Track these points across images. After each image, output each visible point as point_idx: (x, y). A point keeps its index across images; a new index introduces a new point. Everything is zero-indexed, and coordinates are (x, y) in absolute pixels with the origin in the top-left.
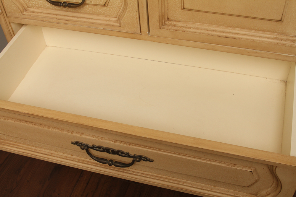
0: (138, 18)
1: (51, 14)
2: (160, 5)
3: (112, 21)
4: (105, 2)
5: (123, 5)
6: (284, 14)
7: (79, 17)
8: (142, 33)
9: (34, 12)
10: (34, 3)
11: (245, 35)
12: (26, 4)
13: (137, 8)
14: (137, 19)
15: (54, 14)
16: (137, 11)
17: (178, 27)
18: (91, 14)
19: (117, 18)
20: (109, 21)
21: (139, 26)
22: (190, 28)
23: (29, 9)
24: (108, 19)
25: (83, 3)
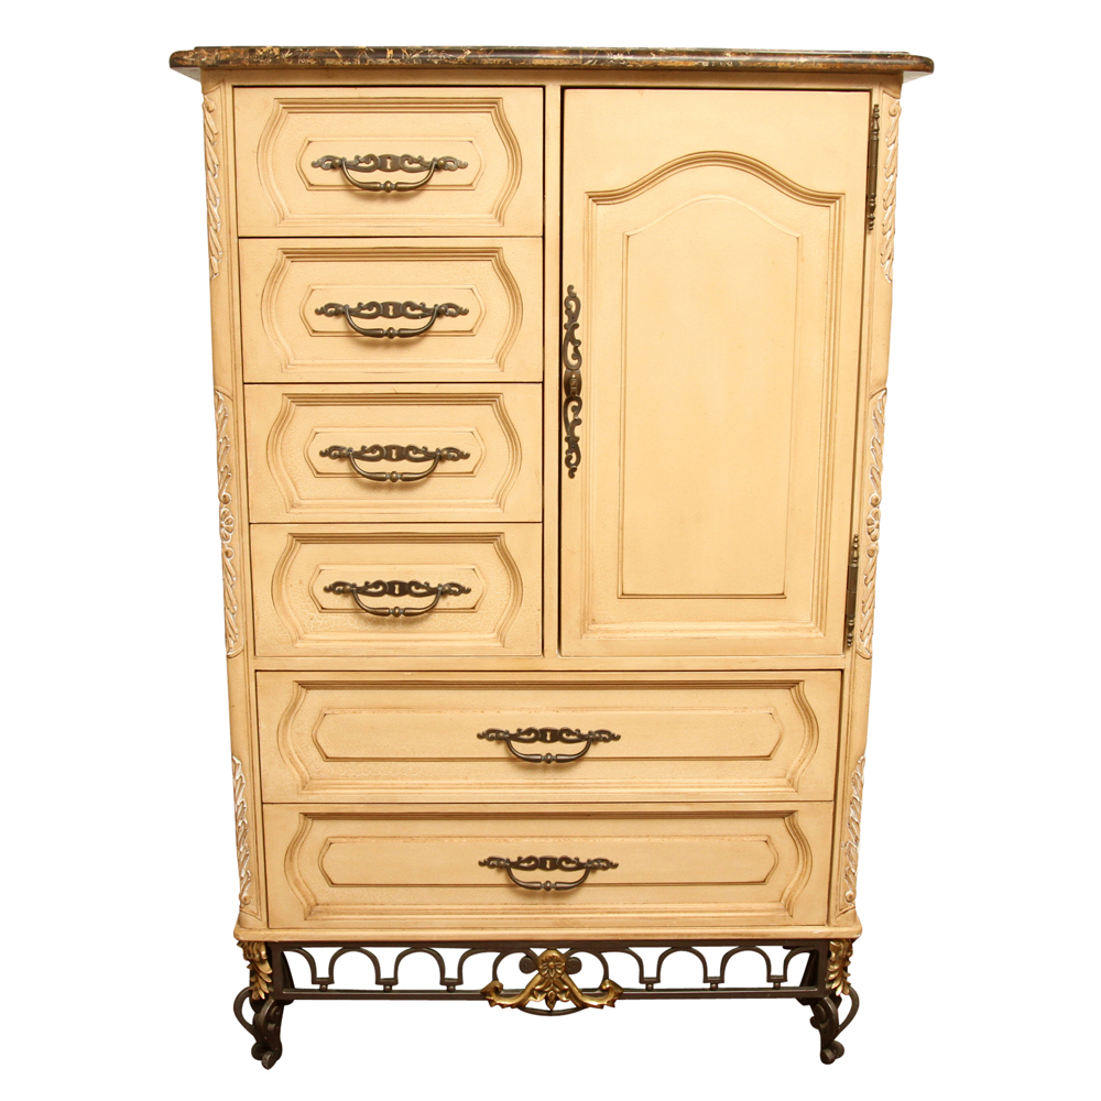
0: (540, 623)
3: (485, 639)
4: (475, 601)
5: (511, 603)
6: (786, 583)
7: (416, 641)
8: (546, 653)
9: (318, 641)
10: (321, 622)
11: (729, 630)
12: (303, 626)
13: (540, 602)
14: (537, 625)
15: (364, 641)
16: (540, 607)
17: (614, 631)
18: (442, 632)
19: (496, 633)
20: (479, 640)
21: (541, 640)
22: (634, 631)
23: (308, 636)
24: (477, 636)
25: (431, 609)
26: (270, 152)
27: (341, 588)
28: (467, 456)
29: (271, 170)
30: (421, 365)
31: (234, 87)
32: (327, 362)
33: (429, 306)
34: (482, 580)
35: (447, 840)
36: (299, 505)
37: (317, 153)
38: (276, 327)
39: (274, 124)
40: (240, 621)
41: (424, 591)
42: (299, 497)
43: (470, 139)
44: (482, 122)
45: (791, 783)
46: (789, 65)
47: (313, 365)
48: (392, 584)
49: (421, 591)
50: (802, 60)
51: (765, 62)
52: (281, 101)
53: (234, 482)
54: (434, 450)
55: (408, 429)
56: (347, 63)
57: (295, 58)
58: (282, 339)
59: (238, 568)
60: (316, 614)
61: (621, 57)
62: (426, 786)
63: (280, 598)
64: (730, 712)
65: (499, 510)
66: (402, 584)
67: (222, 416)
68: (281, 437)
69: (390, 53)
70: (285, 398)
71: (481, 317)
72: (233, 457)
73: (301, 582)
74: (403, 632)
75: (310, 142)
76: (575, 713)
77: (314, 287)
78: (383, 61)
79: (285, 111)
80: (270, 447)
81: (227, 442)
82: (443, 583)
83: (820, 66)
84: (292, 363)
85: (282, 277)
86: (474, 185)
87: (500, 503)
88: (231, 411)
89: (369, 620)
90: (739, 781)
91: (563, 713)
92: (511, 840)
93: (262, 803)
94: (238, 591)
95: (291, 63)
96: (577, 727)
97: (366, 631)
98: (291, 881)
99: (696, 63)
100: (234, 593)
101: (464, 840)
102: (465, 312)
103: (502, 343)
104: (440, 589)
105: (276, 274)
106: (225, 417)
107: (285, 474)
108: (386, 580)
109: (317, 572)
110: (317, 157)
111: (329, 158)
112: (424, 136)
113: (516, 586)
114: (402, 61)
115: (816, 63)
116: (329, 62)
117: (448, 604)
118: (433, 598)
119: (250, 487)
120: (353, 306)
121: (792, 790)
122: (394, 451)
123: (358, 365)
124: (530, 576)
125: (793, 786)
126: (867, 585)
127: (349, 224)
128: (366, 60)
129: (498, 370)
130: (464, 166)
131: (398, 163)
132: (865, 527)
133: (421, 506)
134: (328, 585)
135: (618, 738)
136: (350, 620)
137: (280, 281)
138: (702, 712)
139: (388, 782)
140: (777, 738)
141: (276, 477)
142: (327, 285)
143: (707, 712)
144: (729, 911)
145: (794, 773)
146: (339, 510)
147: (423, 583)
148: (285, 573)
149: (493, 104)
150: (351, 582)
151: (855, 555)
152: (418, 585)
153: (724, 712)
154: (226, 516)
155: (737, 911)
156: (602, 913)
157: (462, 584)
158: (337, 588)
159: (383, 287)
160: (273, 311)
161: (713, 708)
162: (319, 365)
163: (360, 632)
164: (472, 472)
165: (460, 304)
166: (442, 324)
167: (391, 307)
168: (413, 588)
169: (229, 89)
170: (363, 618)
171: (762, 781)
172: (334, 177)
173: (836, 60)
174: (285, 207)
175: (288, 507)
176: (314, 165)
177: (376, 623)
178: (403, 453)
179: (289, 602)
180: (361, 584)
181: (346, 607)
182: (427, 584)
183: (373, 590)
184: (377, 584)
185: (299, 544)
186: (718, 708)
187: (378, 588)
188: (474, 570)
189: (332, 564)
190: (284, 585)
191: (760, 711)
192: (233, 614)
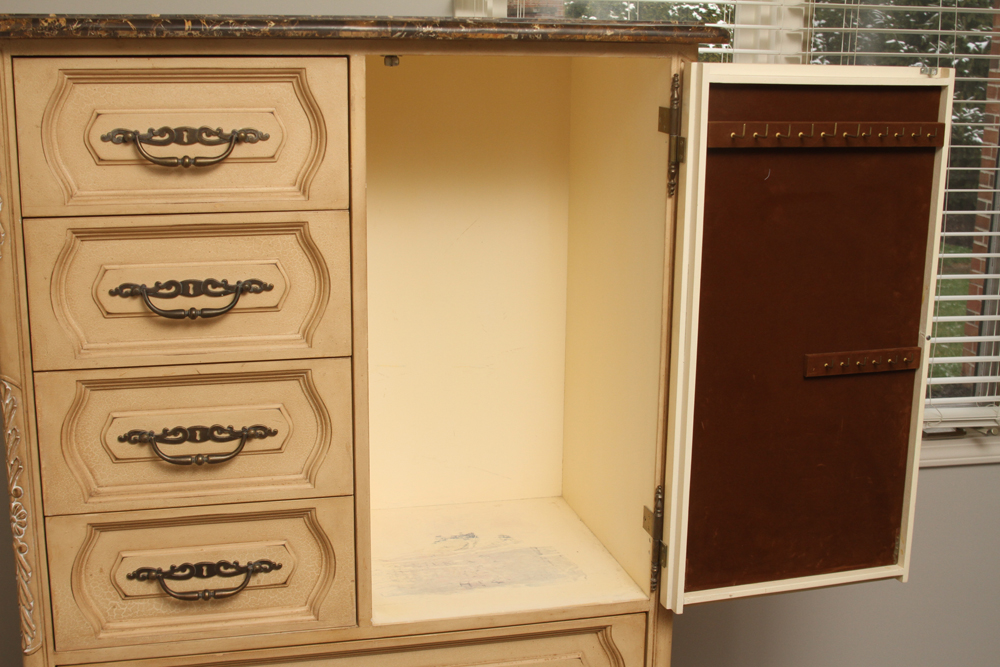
0: (354, 594)
1: (164, 626)
3: (297, 613)
4: (287, 576)
5: (322, 576)
7: (226, 621)
8: (361, 624)
9: (122, 630)
10: (125, 609)
12: (106, 615)
13: (353, 573)
14: (352, 596)
15: (171, 625)
16: (353, 578)
18: (252, 609)
19: (307, 606)
20: (292, 614)
21: (355, 610)
23: (111, 625)
24: (288, 611)
25: (243, 587)
26: (54, 126)
27: (146, 574)
28: (275, 433)
29: (56, 146)
30: (224, 344)
31: (13, 57)
32: (123, 344)
33: (232, 282)
34: (293, 555)
36: (98, 494)
37: (107, 126)
38: (67, 310)
39: (58, 96)
40: (38, 617)
41: (233, 570)
42: (97, 484)
43: (271, 109)
44: (284, 91)
46: (596, 38)
47: (108, 349)
48: (200, 566)
49: (230, 570)
50: (609, 32)
51: (572, 34)
52: (66, 71)
53: (26, 475)
54: (240, 429)
55: (211, 409)
56: (141, 35)
57: (84, 29)
58: (73, 322)
59: (33, 564)
60: (119, 602)
61: (429, 29)
63: (80, 589)
64: (541, 661)
65: (309, 486)
66: (209, 566)
67: (10, 407)
68: (75, 425)
69: (188, 25)
70: (80, 384)
71: (286, 292)
72: (24, 448)
73: (101, 571)
74: (212, 612)
75: (98, 115)
77: (107, 267)
78: (181, 33)
79: (70, 82)
80: (64, 436)
81: (17, 434)
82: (253, 561)
83: (626, 38)
84: (85, 347)
85: (71, 257)
86: (276, 157)
87: (310, 477)
88: (20, 400)
89: (174, 604)
94: (34, 586)
95: (79, 35)
97: (174, 615)
99: (506, 36)
100: (29, 589)
102: (270, 288)
103: (308, 317)
104: (250, 567)
105: (65, 256)
106: (13, 408)
107: (81, 463)
108: (193, 562)
109: (119, 560)
110: (108, 129)
111: (120, 131)
112: (222, 107)
113: (328, 556)
114: (201, 32)
115: (622, 35)
116: (122, 34)
117: (259, 581)
118: (243, 576)
119: (44, 479)
120: (151, 285)
122: (198, 433)
123: (158, 347)
124: (343, 548)
127: (144, 201)
128: (162, 32)
129: (305, 346)
130: (265, 138)
131: (196, 136)
133: (227, 486)
134: (131, 572)
136: (155, 605)
137: (69, 262)
138: (514, 663)
141: (72, 466)
142: (121, 264)
143: (519, 663)
146: (141, 496)
147: (232, 562)
148: (85, 563)
149: (296, 75)
150: (156, 567)
152: (227, 565)
153: (536, 661)
154: (18, 510)
157: (273, 560)
158: (140, 575)
159: (181, 264)
160: (63, 293)
161: (524, 658)
162: (116, 349)
163: (166, 615)
164: (280, 449)
165: (264, 280)
166: (248, 300)
167: (191, 286)
168: (222, 569)
169: (8, 60)
170: (169, 601)
172: (126, 152)
173: (641, 32)
174: (72, 183)
175: (86, 497)
176: (104, 139)
177: (184, 606)
178: (207, 434)
179: (90, 592)
180: (166, 568)
181: (151, 592)
182: (237, 563)
183: (180, 573)
184: (183, 567)
185: (98, 533)
186: (529, 658)
187: (184, 571)
188: (284, 545)
189: (134, 550)
190: (83, 576)
191: (569, 657)
192: (29, 610)
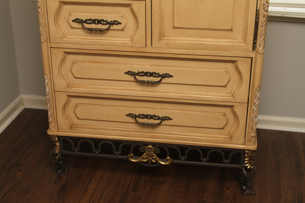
0: (145, 36)
1: (84, 39)
2: (160, 25)
3: (126, 40)
4: (123, 27)
5: (135, 29)
6: (233, 26)
7: (103, 40)
8: (147, 46)
9: (71, 38)
10: (72, 32)
11: (212, 41)
12: (66, 33)
13: (145, 29)
14: (144, 36)
15: (86, 39)
16: (145, 31)
17: (170, 40)
18: (112, 37)
19: (130, 39)
20: (125, 41)
21: (145, 42)
22: (178, 40)
23: (68, 37)
24: (124, 39)
25: (108, 29)
27: (78, 21)
34: (125, 20)
35: (115, 107)
40: (44, 30)
41: (106, 23)
45: (233, 96)
48: (95, 20)
49: (105, 23)
59: (43, 12)
60: (70, 29)
62: (108, 89)
63: (58, 23)
64: (212, 70)
66: (98, 20)
73: (65, 18)
74: (99, 37)
76: (158, 67)
89: (87, 32)
90: (215, 94)
91: (153, 67)
92: (136, 108)
93: (55, 91)
96: (158, 72)
97: (87, 36)
98: (65, 117)
100: (42, 21)
101: (121, 107)
104: (111, 22)
108: (93, 18)
109: (70, 15)
113: (137, 22)
117: (114, 28)
118: (108, 25)
121: (233, 98)
124: (141, 19)
125: (233, 97)
126: (262, 28)
132: (262, 6)
134: (73, 19)
135: (172, 77)
136: (81, 32)
138: (202, 69)
139: (95, 86)
140: (228, 80)
143: (203, 70)
144: (210, 137)
145: (234, 92)
147: (105, 20)
148: (59, 14)
150: (81, 19)
151: (258, 17)
152: (104, 21)
153: (210, 70)
155: (213, 138)
156: (167, 134)
157: (119, 21)
158: (76, 21)
161: (206, 68)
163: (84, 36)
168: (102, 22)
170: (86, 31)
171: (223, 94)
177: (90, 33)
179: (61, 25)
180: (84, 20)
181: (80, 27)
182: (107, 20)
183: (89, 22)
184: (90, 20)
185: (63, 5)
186: (207, 69)
187: (90, 21)
188: (122, 16)
189: (75, 12)
190: (59, 19)
191: (222, 70)
192: (42, 28)
